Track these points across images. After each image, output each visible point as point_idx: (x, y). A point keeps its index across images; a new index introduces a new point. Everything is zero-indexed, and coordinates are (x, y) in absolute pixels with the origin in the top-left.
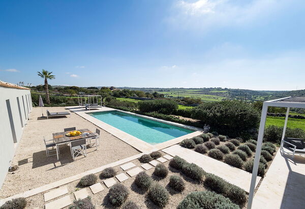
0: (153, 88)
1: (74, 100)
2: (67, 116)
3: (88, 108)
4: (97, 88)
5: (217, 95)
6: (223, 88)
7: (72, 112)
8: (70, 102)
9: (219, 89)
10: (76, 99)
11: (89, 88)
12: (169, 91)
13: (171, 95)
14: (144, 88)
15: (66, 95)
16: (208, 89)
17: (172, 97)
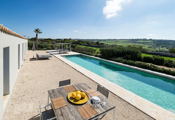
0: (94, 39)
1: (51, 46)
2: (49, 58)
3: (61, 52)
4: (61, 40)
5: (143, 44)
6: (148, 39)
7: (51, 54)
8: (49, 47)
9: (144, 40)
10: (52, 45)
11: (57, 39)
12: (105, 41)
13: (107, 44)
14: (88, 39)
15: (45, 43)
16: (135, 39)
17: (108, 45)
